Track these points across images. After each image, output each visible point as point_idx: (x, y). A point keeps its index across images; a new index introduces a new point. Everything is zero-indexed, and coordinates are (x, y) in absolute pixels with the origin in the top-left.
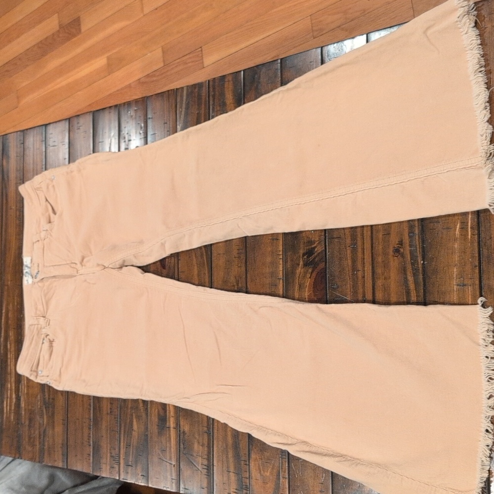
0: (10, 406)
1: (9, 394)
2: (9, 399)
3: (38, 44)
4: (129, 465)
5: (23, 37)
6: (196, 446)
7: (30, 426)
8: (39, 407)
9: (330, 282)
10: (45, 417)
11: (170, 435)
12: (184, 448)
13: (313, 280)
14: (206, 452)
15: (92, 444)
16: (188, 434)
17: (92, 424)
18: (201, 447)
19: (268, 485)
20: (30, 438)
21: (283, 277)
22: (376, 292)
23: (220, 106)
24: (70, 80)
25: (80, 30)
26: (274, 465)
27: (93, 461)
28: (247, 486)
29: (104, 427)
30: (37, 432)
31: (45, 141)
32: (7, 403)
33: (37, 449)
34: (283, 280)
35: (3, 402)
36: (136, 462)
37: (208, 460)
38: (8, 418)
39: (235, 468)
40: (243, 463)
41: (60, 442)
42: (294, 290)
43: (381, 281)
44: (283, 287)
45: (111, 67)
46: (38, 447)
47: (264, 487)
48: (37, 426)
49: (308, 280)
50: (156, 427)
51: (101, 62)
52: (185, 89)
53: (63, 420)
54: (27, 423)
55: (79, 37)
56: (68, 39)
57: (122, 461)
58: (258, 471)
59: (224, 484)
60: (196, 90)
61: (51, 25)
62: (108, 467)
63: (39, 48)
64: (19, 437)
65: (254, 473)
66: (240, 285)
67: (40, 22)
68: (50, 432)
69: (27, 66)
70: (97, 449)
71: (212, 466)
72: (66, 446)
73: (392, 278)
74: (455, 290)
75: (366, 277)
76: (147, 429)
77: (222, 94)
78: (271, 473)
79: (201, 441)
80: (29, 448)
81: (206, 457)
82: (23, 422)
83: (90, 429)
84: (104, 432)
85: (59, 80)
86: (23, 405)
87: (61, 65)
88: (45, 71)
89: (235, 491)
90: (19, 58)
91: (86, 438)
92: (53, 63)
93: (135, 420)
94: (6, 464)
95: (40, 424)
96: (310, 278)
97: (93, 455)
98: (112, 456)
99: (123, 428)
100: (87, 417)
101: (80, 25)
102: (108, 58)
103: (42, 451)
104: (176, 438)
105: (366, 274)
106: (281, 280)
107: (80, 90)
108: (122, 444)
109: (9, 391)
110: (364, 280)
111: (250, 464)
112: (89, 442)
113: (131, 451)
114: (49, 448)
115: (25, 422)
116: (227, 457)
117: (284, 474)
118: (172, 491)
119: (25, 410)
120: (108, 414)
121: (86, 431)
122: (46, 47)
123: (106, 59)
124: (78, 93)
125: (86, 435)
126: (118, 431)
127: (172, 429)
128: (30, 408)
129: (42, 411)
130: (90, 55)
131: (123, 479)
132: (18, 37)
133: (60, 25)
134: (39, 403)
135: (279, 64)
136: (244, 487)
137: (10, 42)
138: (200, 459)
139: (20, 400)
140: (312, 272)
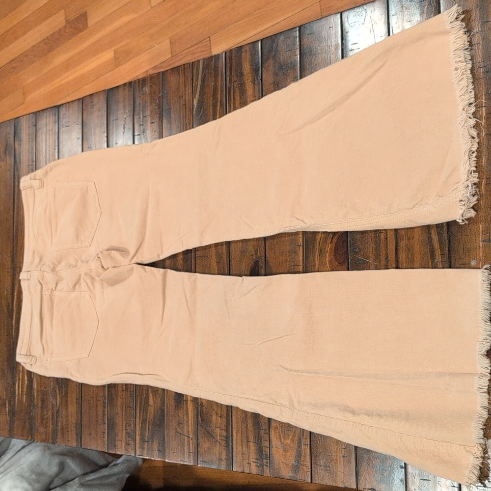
0: (22, 388)
1: (21, 376)
2: (21, 381)
3: (44, 40)
4: (146, 441)
5: (29, 34)
6: (214, 417)
7: (42, 408)
8: (52, 387)
9: (352, 246)
10: (58, 397)
11: (187, 409)
12: (202, 420)
13: (334, 245)
14: (224, 424)
15: (106, 422)
16: (205, 406)
17: (106, 402)
18: (219, 418)
19: (289, 453)
20: (42, 419)
21: (303, 243)
22: (399, 253)
23: (237, 76)
24: (76, 75)
25: (87, 24)
26: (295, 433)
27: (108, 439)
28: (267, 455)
29: (119, 404)
30: (50, 413)
31: (58, 122)
32: (19, 386)
33: (50, 430)
34: (303, 246)
35: (15, 385)
36: (153, 437)
37: (227, 431)
38: (20, 401)
39: (255, 438)
40: (262, 432)
41: (74, 421)
42: (314, 255)
43: (404, 242)
44: (303, 253)
45: (118, 61)
46: (51, 427)
47: (285, 456)
48: (50, 407)
49: (329, 246)
50: (173, 401)
51: (108, 55)
52: (201, 61)
53: (77, 399)
54: (40, 404)
55: (86, 31)
56: (75, 34)
57: (138, 437)
58: (279, 440)
59: (243, 454)
60: (213, 62)
61: (58, 20)
62: (124, 444)
63: (45, 44)
64: (31, 419)
65: (275, 442)
66: (258, 254)
67: (47, 18)
68: (63, 412)
69: (33, 62)
70: (112, 426)
71: (231, 437)
72: (80, 426)
73: (416, 238)
74: (481, 246)
75: (388, 239)
76: (163, 404)
77: (239, 65)
78: (292, 441)
79: (219, 412)
80: (42, 430)
81: (224, 428)
82: (36, 404)
83: (104, 407)
84: (119, 410)
85: (65, 75)
86: (35, 386)
87: (68, 60)
88: (52, 66)
89: (255, 460)
90: (25, 55)
91: (100, 417)
92: (60, 58)
93: (151, 395)
94: (16, 451)
95: (53, 405)
96: (331, 243)
97: (108, 432)
98: (127, 433)
99: (138, 404)
100: (102, 394)
101: (86, 20)
102: (115, 52)
103: (55, 431)
104: (194, 411)
105: (389, 236)
106: (301, 247)
107: (87, 85)
108: (138, 420)
109: (21, 373)
110: (387, 242)
111: (270, 433)
112: (104, 420)
113: (147, 426)
114: (62, 428)
115: (37, 404)
116: (246, 427)
117: (305, 441)
118: (189, 464)
119: (38, 391)
120: (123, 390)
121: (100, 409)
122: (52, 43)
123: (113, 52)
124: (85, 87)
125: (100, 412)
126: (134, 407)
127: (189, 402)
128: (42, 388)
129: (55, 391)
130: (97, 49)
131: (139, 455)
132: (24, 34)
133: (66, 21)
134: (52, 384)
135: (298, 32)
136: (264, 456)
137: (16, 39)
138: (218, 431)
139: (32, 382)
140: (332, 238)
